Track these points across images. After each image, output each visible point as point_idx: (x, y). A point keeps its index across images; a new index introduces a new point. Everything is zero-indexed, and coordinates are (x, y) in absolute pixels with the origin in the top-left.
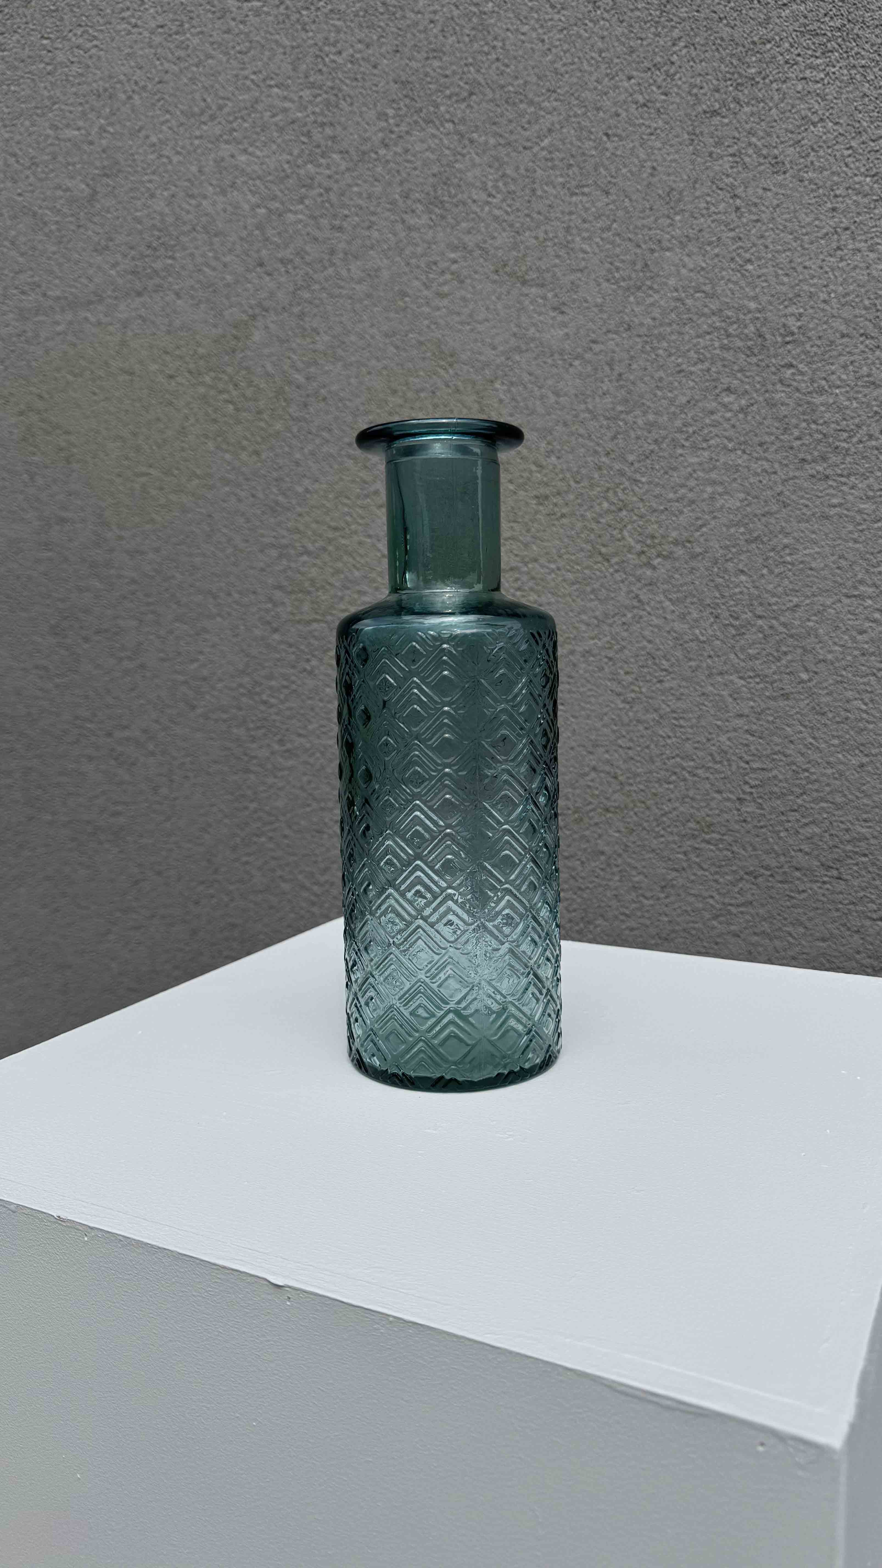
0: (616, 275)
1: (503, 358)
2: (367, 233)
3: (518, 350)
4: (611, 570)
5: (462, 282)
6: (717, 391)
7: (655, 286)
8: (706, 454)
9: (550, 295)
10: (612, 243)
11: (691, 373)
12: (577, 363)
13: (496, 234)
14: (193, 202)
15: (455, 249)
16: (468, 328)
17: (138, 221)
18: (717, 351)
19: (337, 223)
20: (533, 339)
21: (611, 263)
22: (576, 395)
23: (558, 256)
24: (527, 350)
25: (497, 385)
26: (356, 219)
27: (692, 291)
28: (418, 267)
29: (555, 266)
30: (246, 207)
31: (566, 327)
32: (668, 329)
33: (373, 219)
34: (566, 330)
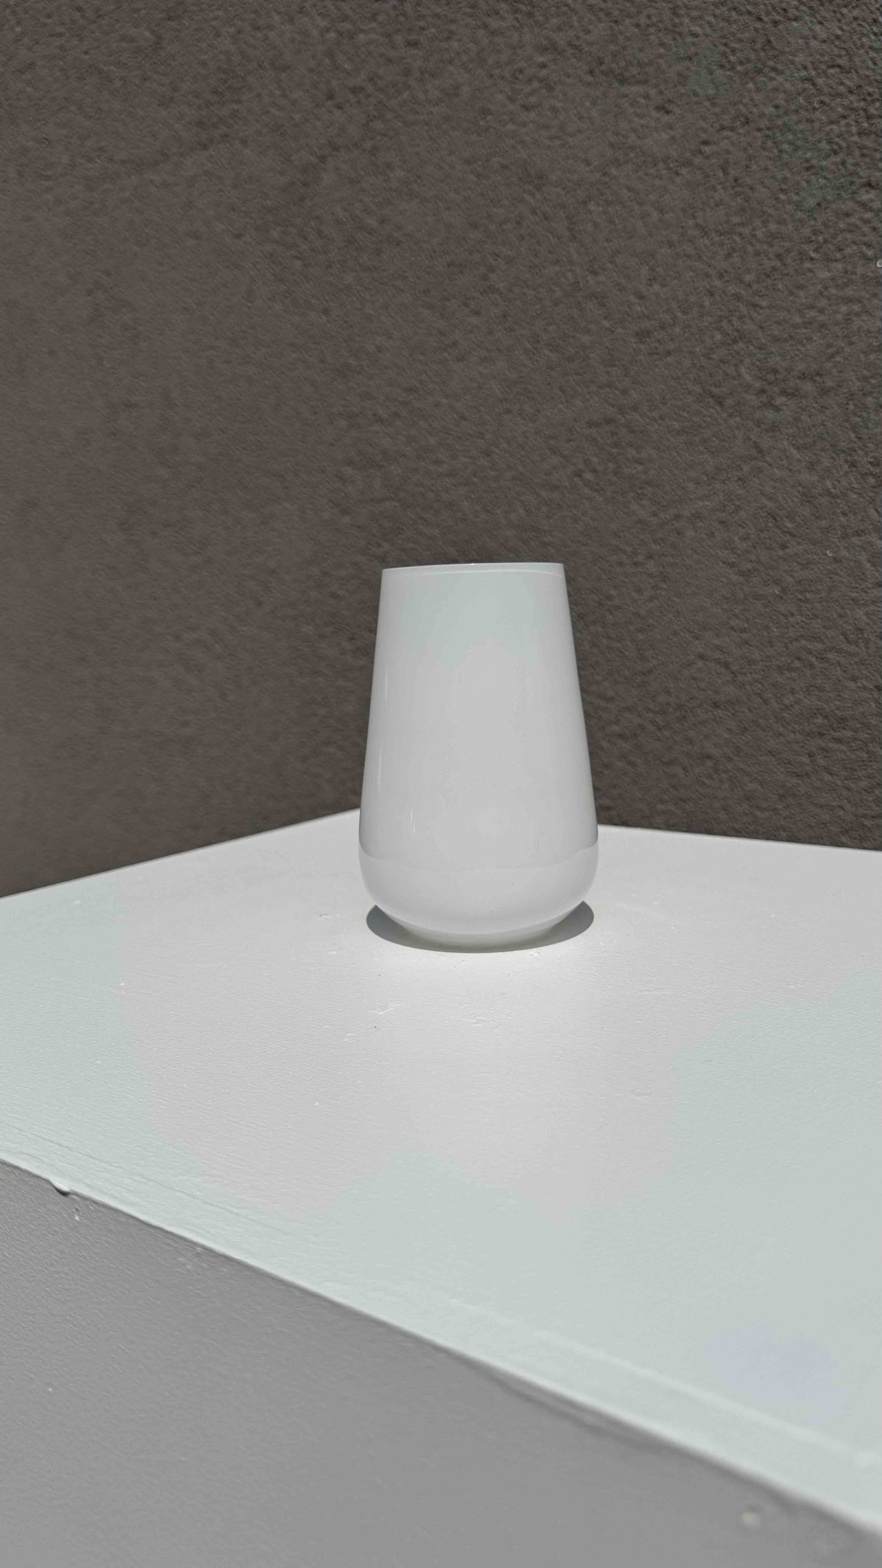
0: (733, 58)
1: (598, 176)
2: (445, 45)
3: (616, 162)
4: (724, 415)
5: (551, 89)
6: (854, 188)
7: (780, 67)
8: (839, 266)
9: (653, 92)
10: (727, 20)
11: (822, 169)
12: (684, 171)
13: (591, 27)
14: (259, 35)
15: (543, 50)
16: (557, 142)
17: (204, 64)
18: (856, 138)
19: (413, 37)
20: (632, 148)
21: (726, 45)
22: (683, 210)
23: (662, 44)
24: (626, 162)
25: (592, 207)
26: (433, 30)
27: (824, 67)
28: (503, 78)
29: (660, 56)
30: (315, 33)
31: (672, 128)
32: (795, 118)
33: (453, 27)
34: (673, 133)
